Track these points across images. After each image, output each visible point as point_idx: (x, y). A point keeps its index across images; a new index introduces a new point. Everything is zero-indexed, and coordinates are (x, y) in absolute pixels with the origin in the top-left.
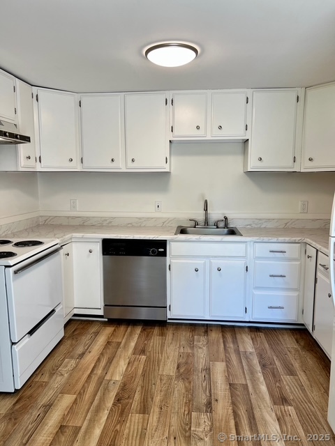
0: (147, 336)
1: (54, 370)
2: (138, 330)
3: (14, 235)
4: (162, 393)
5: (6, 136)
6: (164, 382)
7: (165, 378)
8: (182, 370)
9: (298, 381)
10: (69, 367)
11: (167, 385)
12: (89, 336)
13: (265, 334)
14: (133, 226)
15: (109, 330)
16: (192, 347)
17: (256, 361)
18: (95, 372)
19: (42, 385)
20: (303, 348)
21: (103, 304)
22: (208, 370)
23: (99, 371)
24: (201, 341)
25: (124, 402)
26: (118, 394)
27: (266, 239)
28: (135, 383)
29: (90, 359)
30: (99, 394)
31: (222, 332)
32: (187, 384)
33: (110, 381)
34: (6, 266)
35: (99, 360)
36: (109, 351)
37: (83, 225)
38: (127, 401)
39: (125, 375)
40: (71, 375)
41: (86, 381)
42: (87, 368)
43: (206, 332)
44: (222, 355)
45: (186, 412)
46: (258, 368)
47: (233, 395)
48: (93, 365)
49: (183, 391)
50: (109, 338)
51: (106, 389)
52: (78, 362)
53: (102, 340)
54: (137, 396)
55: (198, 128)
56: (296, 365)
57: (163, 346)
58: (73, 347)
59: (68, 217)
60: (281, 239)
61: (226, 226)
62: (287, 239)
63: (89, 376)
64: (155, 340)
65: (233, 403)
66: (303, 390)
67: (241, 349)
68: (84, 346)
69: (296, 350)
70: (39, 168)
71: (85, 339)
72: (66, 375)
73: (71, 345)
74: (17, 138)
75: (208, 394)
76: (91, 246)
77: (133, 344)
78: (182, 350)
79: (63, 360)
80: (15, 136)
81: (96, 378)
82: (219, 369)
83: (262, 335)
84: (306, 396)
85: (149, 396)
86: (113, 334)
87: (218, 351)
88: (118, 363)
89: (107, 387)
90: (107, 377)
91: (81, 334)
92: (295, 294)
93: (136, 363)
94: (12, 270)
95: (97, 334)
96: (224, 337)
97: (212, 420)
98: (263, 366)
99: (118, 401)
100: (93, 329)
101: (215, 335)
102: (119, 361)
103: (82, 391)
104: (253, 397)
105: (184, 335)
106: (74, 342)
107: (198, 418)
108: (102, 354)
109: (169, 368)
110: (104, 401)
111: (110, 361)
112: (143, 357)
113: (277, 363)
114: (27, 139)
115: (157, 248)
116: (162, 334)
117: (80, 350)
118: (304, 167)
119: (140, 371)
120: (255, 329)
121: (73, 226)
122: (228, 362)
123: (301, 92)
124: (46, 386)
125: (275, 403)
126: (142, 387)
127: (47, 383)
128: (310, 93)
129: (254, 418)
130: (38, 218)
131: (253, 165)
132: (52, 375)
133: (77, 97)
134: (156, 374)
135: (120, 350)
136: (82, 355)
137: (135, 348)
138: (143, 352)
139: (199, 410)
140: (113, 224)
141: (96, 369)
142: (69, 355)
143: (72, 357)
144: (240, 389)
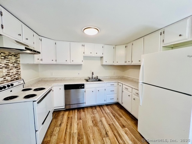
0: (80, 113)
1: (51, 134)
2: (76, 111)
3: (31, 86)
4: (92, 133)
5: (32, 51)
6: (91, 129)
7: (90, 127)
8: (94, 123)
9: (123, 119)
10: (57, 131)
11: (92, 130)
12: (61, 117)
13: (110, 106)
14: (71, 80)
15: (67, 113)
16: (94, 114)
17: (111, 115)
18: (67, 131)
19: (48, 142)
20: (120, 108)
21: (64, 105)
22: (101, 121)
23: (68, 130)
24: (95, 111)
25: (81, 141)
26: (78, 138)
27: (110, 82)
28: (82, 131)
29: (64, 125)
30: (71, 140)
31: (100, 107)
32: (98, 128)
33: (73, 133)
34: (33, 101)
35: (67, 125)
36: (69, 121)
37: (55, 80)
38: (82, 140)
39: (78, 130)
40: (58, 134)
41: (65, 135)
42: (64, 130)
43: (95, 108)
44: (103, 115)
45: (102, 139)
46: (113, 117)
47: (111, 128)
48: (65, 128)
49: (98, 131)
50: (68, 116)
51: (73, 137)
52: (60, 128)
53: (66, 117)
54: (85, 137)
55: (91, 53)
56: (121, 114)
57: (85, 115)
58: (57, 122)
59: (50, 78)
60: (113, 82)
61: (97, 79)
62: (114, 82)
63: (66, 133)
64: (82, 113)
65: (113, 131)
66: (126, 121)
67: (107, 112)
68: (60, 121)
69: (119, 110)
70: (41, 62)
71: (60, 118)
72: (57, 135)
73: (56, 121)
74: (36, 52)
75: (105, 130)
76: (60, 87)
77: (76, 117)
78: (91, 116)
79: (54, 128)
80: (35, 51)
81: (68, 133)
82: (103, 119)
83: (109, 106)
84: (128, 123)
85: (88, 136)
86: (69, 114)
87: (101, 114)
88: (74, 125)
89: (73, 136)
90: (72, 132)
91: (58, 116)
92: (116, 95)
93: (80, 124)
94: (36, 102)
95: (63, 115)
96: (101, 109)
97: (110, 139)
98: (114, 116)
99: (79, 141)
100: (62, 113)
101: (98, 109)
102: (74, 124)
103: (65, 141)
104: (116, 127)
105: (90, 110)
106: (56, 120)
107: (106, 140)
108: (67, 123)
109: (90, 123)
110: (74, 142)
111: (71, 125)
112: (81, 121)
113: (117, 114)
114: (39, 53)
115: (81, 86)
116: (84, 111)
117: (59, 123)
118: (116, 64)
119: (82, 126)
120: (107, 105)
121: (52, 81)
122: (105, 117)
123: (114, 46)
124: (50, 142)
125: (122, 128)
126: (85, 133)
127: (50, 141)
128: (116, 47)
129: (120, 135)
130: (39, 78)
131: (104, 63)
132: (51, 136)
133: (55, 41)
134: (87, 126)
135: (73, 120)
136: (60, 125)
137: (78, 118)
138: (80, 119)
139: (105, 137)
140: (65, 79)
141: (67, 129)
142: (55, 126)
143: (57, 127)
144: (112, 125)
